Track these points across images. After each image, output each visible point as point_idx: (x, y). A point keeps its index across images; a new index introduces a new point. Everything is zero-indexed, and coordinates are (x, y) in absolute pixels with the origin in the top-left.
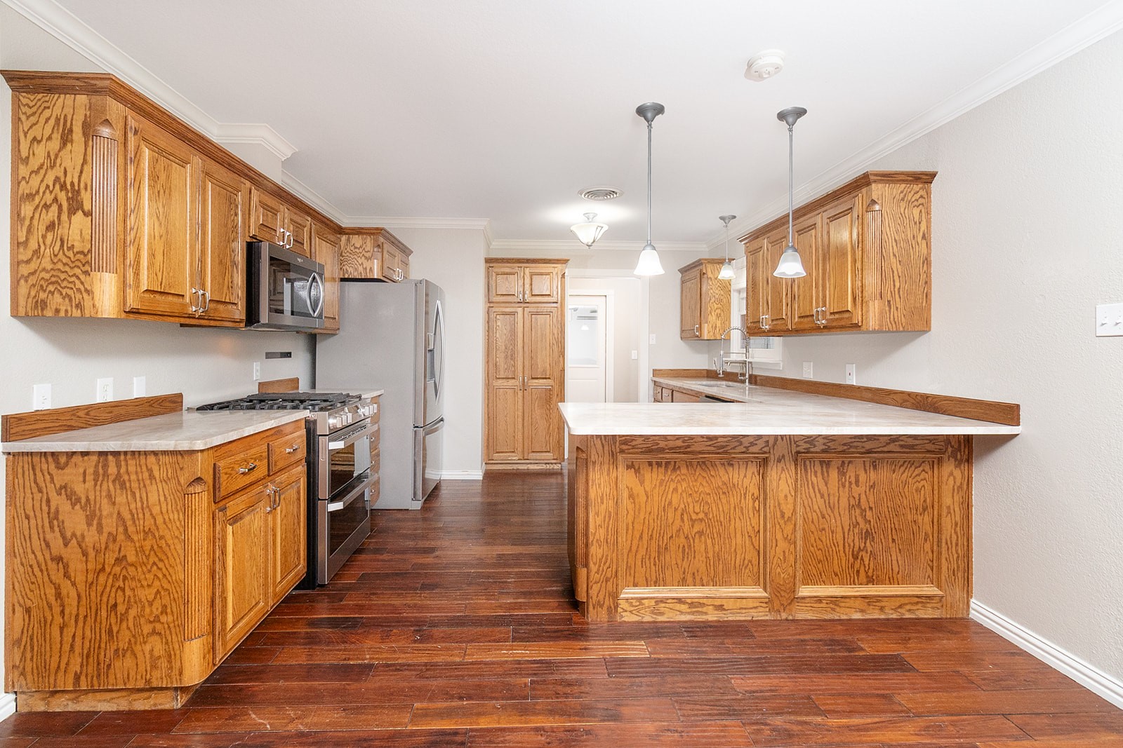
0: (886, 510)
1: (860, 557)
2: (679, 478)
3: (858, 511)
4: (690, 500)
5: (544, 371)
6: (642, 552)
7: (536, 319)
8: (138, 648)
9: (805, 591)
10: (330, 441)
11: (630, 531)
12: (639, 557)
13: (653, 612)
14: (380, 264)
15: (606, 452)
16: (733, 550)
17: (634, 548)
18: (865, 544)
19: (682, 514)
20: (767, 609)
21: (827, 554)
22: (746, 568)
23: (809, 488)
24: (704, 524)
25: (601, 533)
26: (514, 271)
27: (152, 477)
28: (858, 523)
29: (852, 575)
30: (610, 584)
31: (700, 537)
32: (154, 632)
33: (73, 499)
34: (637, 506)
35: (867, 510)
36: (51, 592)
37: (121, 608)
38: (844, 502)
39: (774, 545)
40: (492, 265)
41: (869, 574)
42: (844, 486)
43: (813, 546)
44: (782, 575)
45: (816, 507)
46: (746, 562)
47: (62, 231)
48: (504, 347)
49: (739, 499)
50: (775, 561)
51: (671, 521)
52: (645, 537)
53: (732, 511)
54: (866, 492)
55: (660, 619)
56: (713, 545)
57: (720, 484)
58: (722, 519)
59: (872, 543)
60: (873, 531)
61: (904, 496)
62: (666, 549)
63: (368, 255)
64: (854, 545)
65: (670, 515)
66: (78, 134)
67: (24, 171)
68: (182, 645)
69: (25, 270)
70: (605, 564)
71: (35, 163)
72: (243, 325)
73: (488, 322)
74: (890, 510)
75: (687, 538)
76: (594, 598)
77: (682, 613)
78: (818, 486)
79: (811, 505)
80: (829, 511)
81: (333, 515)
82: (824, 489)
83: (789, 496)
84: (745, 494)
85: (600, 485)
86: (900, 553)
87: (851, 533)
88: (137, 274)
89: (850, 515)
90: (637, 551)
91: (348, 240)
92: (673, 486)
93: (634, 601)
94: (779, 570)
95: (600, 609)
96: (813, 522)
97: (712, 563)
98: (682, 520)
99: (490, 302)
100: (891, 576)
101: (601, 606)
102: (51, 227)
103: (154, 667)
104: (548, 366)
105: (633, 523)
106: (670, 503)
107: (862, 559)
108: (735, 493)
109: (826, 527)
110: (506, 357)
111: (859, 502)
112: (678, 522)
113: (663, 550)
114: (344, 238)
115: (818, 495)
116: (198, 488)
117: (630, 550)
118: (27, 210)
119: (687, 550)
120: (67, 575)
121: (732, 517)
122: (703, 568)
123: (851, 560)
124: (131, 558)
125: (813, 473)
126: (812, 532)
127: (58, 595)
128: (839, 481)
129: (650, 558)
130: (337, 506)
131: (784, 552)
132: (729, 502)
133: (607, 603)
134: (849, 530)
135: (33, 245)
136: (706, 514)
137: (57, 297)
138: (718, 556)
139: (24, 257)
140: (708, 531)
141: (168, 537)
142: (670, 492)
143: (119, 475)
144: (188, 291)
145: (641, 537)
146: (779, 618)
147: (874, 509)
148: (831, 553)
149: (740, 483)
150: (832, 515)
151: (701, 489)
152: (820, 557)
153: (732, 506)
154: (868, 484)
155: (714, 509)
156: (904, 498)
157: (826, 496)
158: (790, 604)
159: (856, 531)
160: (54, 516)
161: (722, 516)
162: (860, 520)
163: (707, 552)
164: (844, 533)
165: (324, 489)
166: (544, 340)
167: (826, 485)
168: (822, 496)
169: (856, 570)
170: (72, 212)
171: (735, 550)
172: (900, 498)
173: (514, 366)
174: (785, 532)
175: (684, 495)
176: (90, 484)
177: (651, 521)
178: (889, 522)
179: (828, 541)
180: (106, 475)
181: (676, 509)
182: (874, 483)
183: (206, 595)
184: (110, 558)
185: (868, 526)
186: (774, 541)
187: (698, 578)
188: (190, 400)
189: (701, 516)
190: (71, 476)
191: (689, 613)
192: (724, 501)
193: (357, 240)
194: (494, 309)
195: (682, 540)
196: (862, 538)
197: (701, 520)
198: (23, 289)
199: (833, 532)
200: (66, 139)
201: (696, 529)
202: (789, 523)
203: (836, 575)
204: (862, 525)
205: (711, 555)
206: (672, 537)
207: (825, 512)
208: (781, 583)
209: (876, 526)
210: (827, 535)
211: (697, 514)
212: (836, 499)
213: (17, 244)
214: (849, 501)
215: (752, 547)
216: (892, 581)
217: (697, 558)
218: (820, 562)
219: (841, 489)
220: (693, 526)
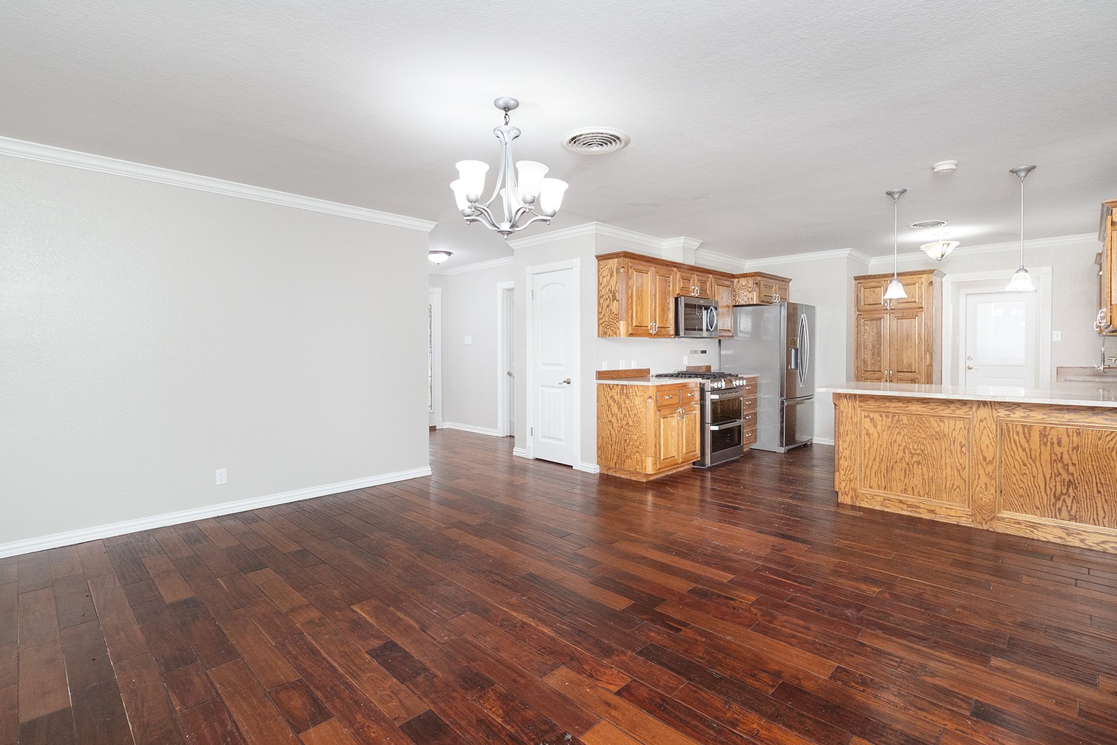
0: (1091, 467)
1: (1062, 499)
2: (902, 426)
3: (1060, 465)
4: (910, 441)
5: (910, 365)
6: (875, 468)
7: (902, 323)
8: (632, 456)
9: (1005, 514)
10: (711, 394)
11: (867, 455)
12: (873, 471)
13: (881, 505)
14: (758, 294)
15: (850, 406)
16: (944, 477)
17: (870, 465)
18: (1068, 490)
19: (904, 449)
20: (971, 520)
21: (1028, 492)
22: (955, 490)
23: (1011, 443)
24: (920, 457)
25: (847, 453)
26: (879, 285)
27: (636, 395)
28: (1060, 474)
29: (1054, 511)
30: (852, 483)
31: (918, 465)
32: (637, 452)
33: (614, 400)
34: (872, 441)
35: (1070, 465)
36: (608, 432)
37: (628, 441)
38: (1046, 456)
39: (977, 478)
40: (860, 281)
41: (1071, 513)
42: (1045, 444)
43: (1014, 484)
44: (984, 500)
45: (1018, 457)
46: (955, 487)
47: (611, 307)
48: (871, 347)
49: (949, 444)
50: (978, 489)
51: (895, 452)
52: (877, 459)
53: (943, 452)
54: (1068, 451)
55: (886, 510)
56: (928, 472)
57: (934, 433)
58: (935, 456)
59: (1075, 491)
60: (1076, 482)
61: (1111, 458)
62: (892, 469)
63: (750, 290)
64: (1056, 489)
65: (896, 448)
66: (615, 273)
67: (601, 288)
68: (646, 457)
69: (601, 321)
70: (849, 471)
71: (603, 285)
72: (673, 337)
73: (857, 327)
74: (1095, 468)
75: (908, 464)
76: (842, 489)
77: (902, 509)
78: (1019, 442)
79: (1012, 455)
80: (1031, 462)
81: (713, 432)
82: (1026, 445)
83: (990, 447)
84: (954, 441)
85: (846, 425)
86: (1107, 502)
87: (1053, 480)
88: (632, 320)
89: (1052, 468)
90: (872, 467)
91: (738, 282)
92: (897, 430)
93: (869, 496)
94: (981, 495)
95: (846, 496)
96: (1014, 467)
97: (927, 483)
98: (905, 453)
99: (859, 311)
100: (1095, 518)
101: (847, 495)
102: (608, 306)
103: (637, 464)
104: (914, 362)
105: (869, 450)
106: (895, 441)
107: (1064, 500)
108: (946, 440)
109: (1028, 472)
110: (873, 354)
111: (1062, 458)
112: (901, 454)
113: (890, 469)
114: (736, 280)
115: (1020, 449)
116: (650, 400)
117: (867, 466)
118: (602, 301)
119: (907, 472)
120: (613, 427)
121: (943, 455)
122: (920, 485)
123: (1053, 500)
124: (631, 424)
125: (1015, 433)
126: (1014, 475)
127: (610, 434)
128: (1040, 441)
129: (881, 473)
130: (716, 428)
131: (986, 484)
132: (940, 445)
133: (850, 494)
134: (1051, 478)
135: (603, 313)
136: (922, 451)
137: (610, 330)
138: (932, 479)
139: (601, 317)
140: (924, 462)
141: (641, 416)
142: (895, 435)
143: (627, 393)
144: (650, 324)
145: (874, 459)
146: (981, 528)
147: (1077, 466)
148: (1032, 491)
149: (950, 434)
150: (1034, 465)
151: (919, 434)
152: (1021, 492)
153: (944, 448)
154: (1071, 446)
155: (929, 448)
156: (1111, 460)
157: (1028, 451)
158: (991, 520)
159: (1058, 479)
160: (609, 406)
161: (935, 453)
162: (1061, 471)
163: (923, 475)
164: (1045, 480)
165: (708, 418)
166: (909, 340)
167: (1028, 442)
168: (1024, 450)
169: (1057, 508)
170: (613, 301)
171: (946, 477)
172: (1107, 460)
173: (880, 362)
174: (986, 470)
175: (906, 437)
176: (619, 396)
177: (882, 451)
178: (1094, 477)
179: (1029, 482)
180: (623, 393)
181: (899, 446)
182: (1078, 446)
183: (653, 442)
184: (625, 423)
185: (1070, 476)
186: (977, 476)
187: (916, 491)
188: (653, 373)
189: (919, 451)
190: (613, 393)
191: (908, 511)
192: (937, 444)
193: (743, 281)
194: (862, 317)
195: (904, 465)
196: (1064, 486)
197: (919, 454)
198: (601, 327)
199: (1034, 477)
200: (612, 276)
201: (914, 460)
202: (990, 465)
203: (1038, 508)
204: (1065, 475)
205: (926, 477)
206: (896, 462)
207: (1026, 462)
208: (984, 504)
209: (1079, 478)
210: (1029, 478)
211: (915, 450)
212: (1038, 453)
213: (599, 313)
214: (1051, 457)
215: (959, 477)
216: (1096, 522)
217: (915, 478)
218: (1021, 496)
219: (1043, 447)
220: (912, 458)
